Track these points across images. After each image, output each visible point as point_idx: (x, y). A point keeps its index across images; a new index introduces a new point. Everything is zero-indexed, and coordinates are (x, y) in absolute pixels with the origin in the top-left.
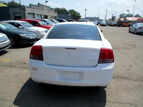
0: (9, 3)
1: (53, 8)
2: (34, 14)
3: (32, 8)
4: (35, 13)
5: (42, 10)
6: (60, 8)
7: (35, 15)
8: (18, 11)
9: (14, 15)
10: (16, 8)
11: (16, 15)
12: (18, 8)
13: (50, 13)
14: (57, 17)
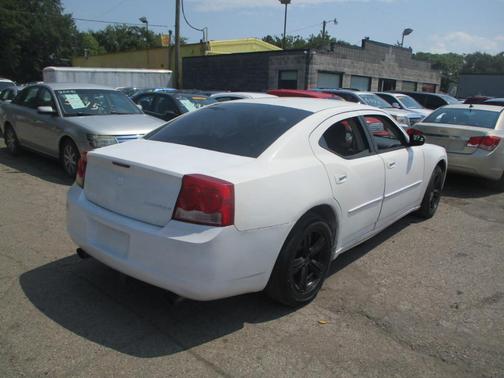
0: (310, 40)
1: (460, 54)
2: (341, 75)
3: (338, 56)
4: (347, 70)
5: (374, 61)
6: (487, 53)
7: (344, 78)
8: (291, 66)
9: (280, 77)
10: (286, 57)
11: (286, 77)
12: (291, 57)
13: (409, 71)
14: (438, 88)
